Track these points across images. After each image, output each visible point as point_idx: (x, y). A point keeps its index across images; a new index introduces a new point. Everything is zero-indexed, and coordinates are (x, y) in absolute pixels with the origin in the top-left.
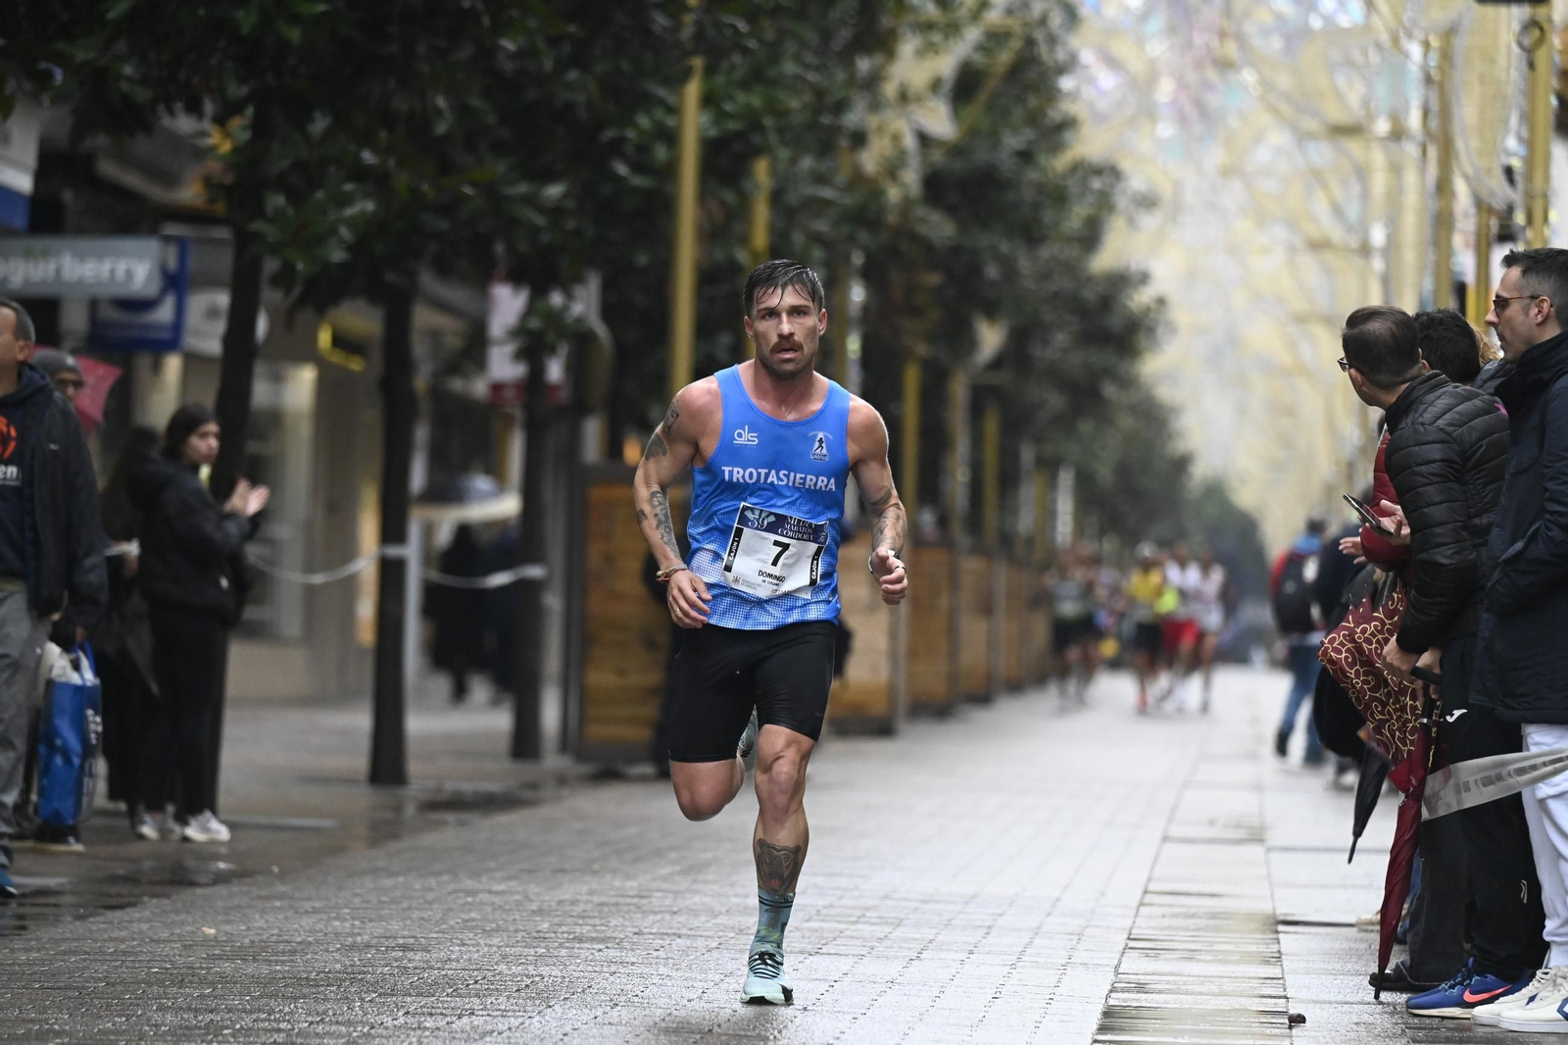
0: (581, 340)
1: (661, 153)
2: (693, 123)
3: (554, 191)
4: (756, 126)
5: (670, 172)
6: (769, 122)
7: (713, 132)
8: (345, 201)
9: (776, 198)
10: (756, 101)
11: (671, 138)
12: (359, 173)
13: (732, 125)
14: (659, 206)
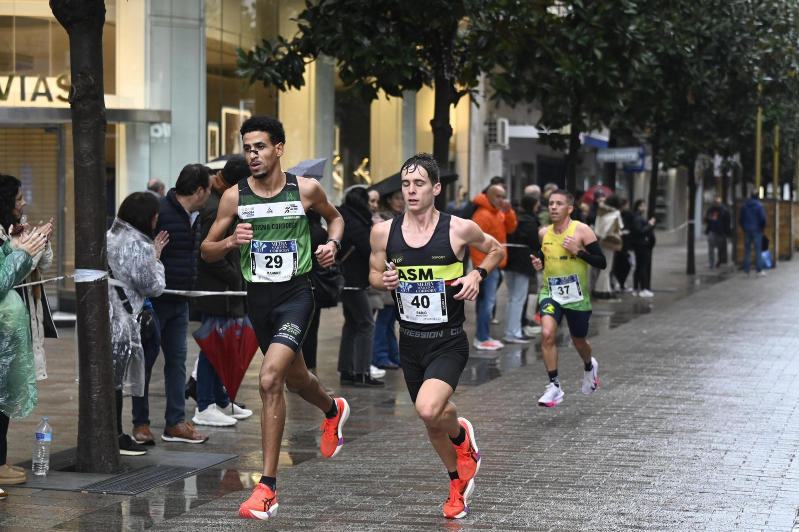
0: (735, 168)
1: (753, 125)
2: (760, 118)
3: (727, 140)
4: (775, 118)
5: (755, 130)
6: (778, 118)
7: (765, 121)
8: (677, 150)
9: (781, 132)
10: (774, 113)
11: (755, 122)
12: (680, 143)
13: (769, 119)
14: (752, 138)
